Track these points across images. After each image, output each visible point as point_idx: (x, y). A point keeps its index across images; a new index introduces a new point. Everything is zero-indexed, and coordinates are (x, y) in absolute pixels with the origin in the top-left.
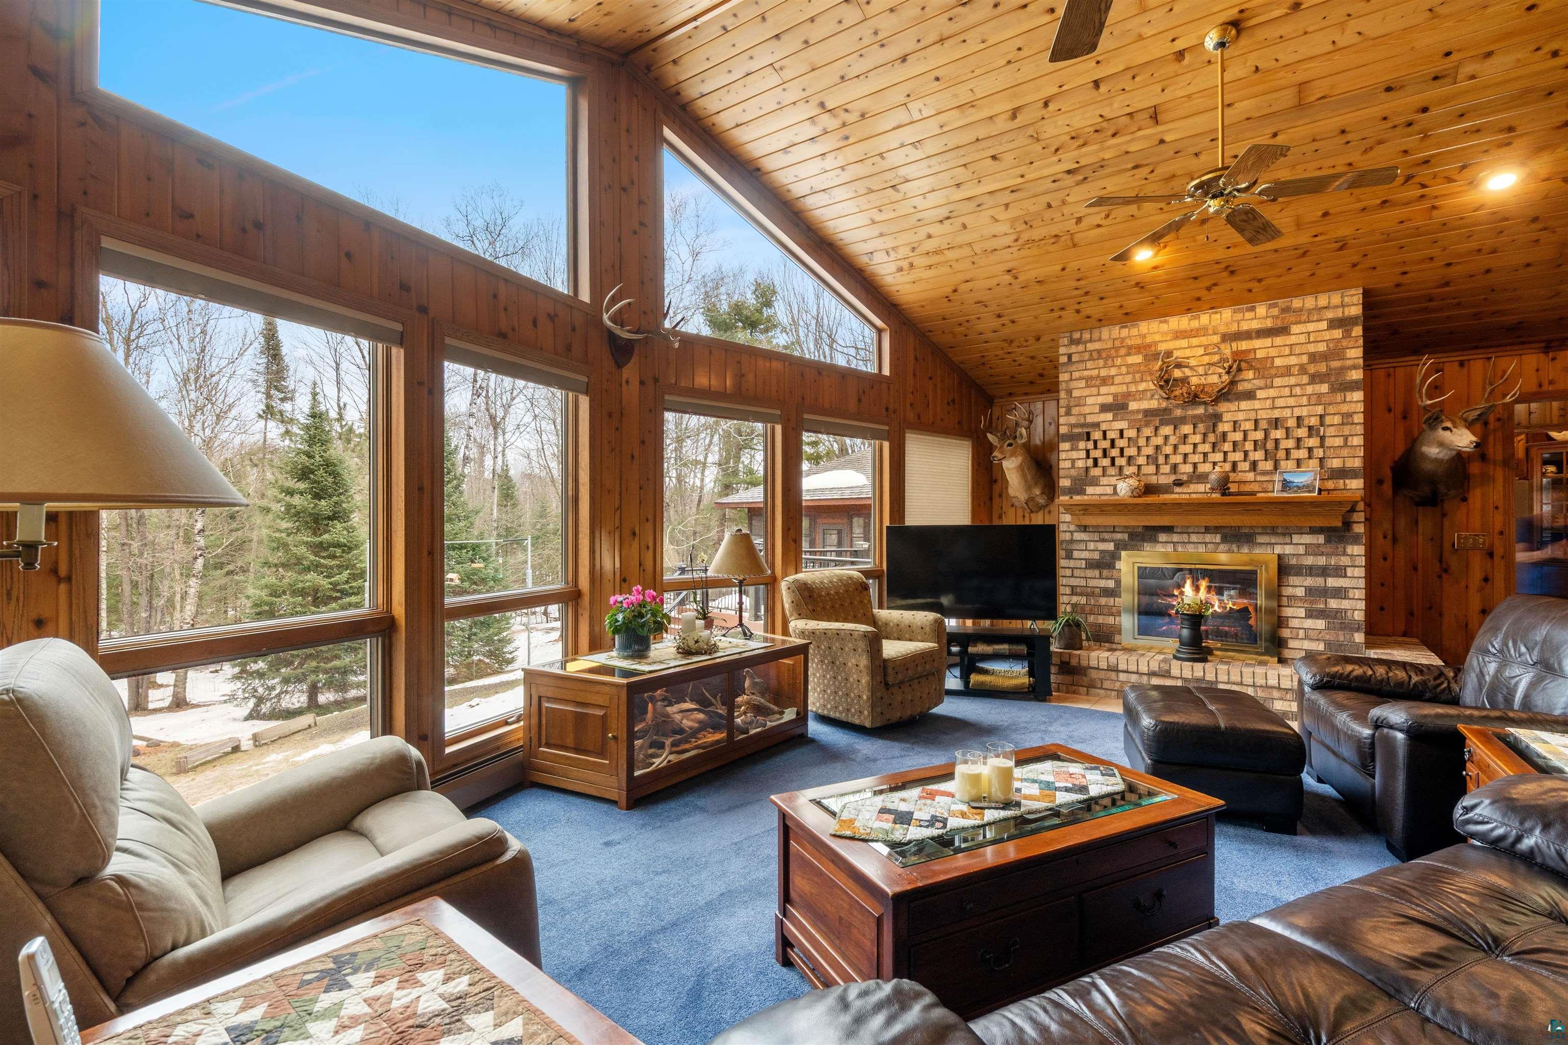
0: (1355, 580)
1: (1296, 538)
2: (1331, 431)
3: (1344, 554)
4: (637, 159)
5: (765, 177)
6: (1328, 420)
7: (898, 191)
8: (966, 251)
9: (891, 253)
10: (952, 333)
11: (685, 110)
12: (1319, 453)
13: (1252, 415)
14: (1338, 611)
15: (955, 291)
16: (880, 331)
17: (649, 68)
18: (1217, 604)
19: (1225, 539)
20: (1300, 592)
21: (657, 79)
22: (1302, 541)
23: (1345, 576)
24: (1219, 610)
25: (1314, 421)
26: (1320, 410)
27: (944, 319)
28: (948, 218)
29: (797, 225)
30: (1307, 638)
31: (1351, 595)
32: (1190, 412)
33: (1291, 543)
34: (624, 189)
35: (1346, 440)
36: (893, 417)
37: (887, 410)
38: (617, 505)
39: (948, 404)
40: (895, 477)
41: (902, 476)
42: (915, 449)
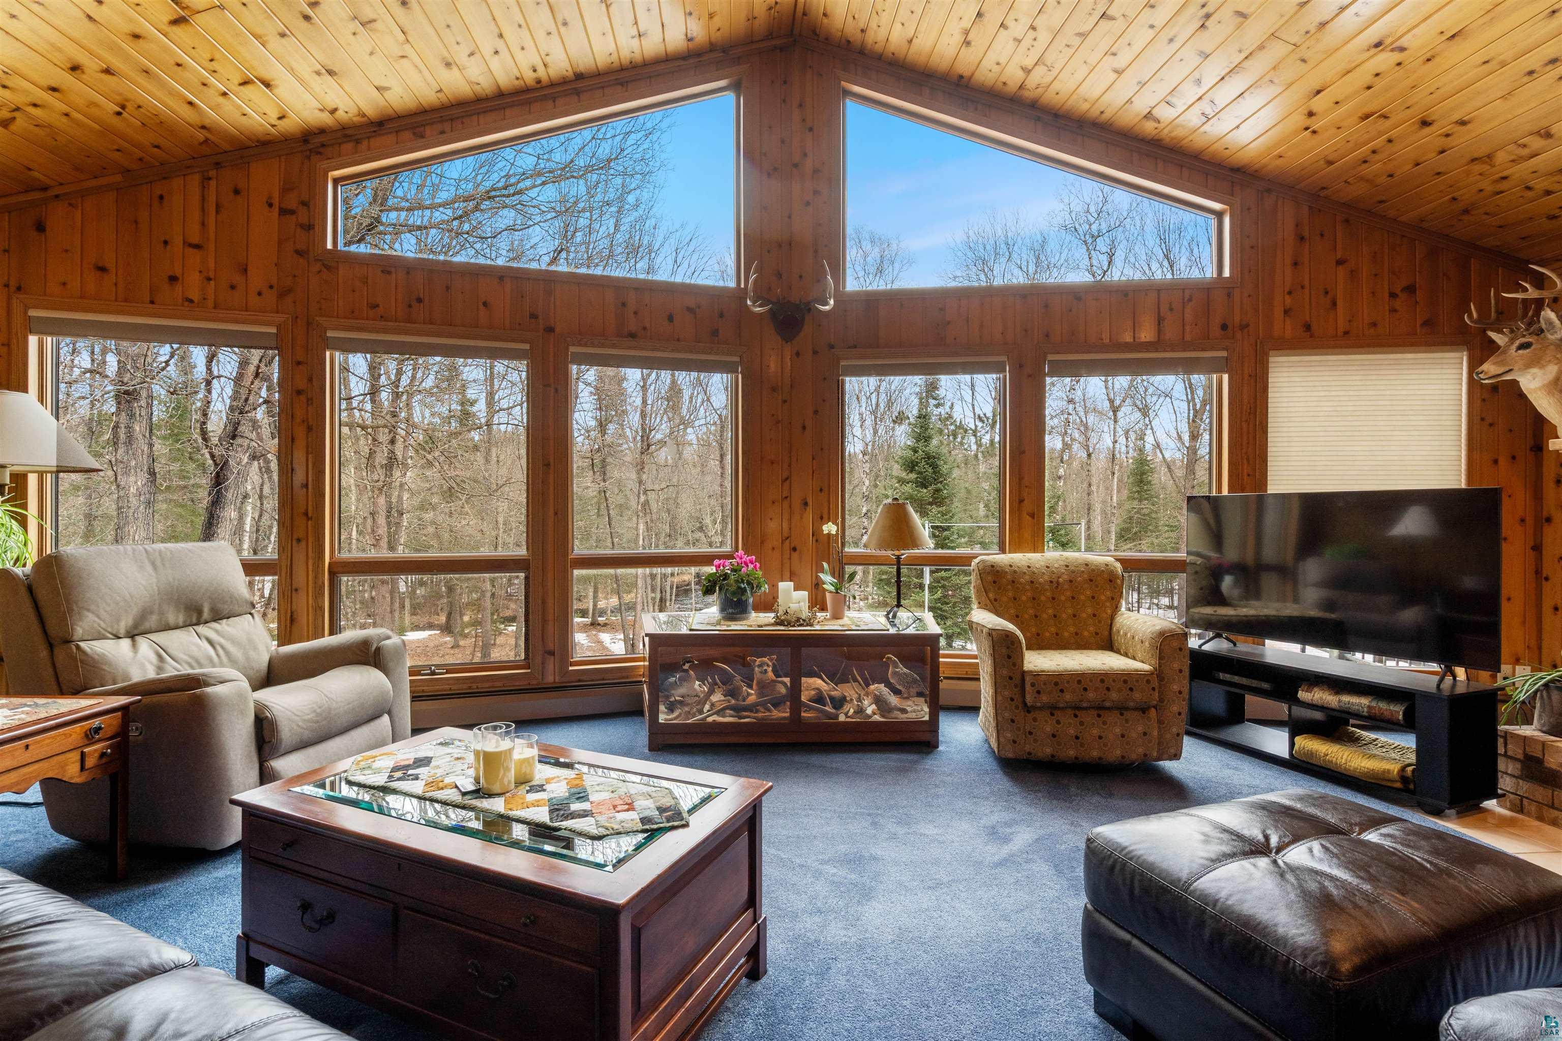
4: (811, 129)
5: (973, 80)
7: (1112, 18)
8: (1277, 50)
9: (1173, 100)
10: (1362, 179)
11: (864, 54)
15: (1311, 114)
16: (1219, 215)
17: (814, 32)
21: (827, 39)
27: (1330, 163)
28: (1208, 16)
29: (1039, 119)
34: (796, 165)
36: (1239, 335)
37: (1224, 327)
38: (785, 476)
39: (1393, 295)
40: (1245, 425)
41: (1261, 423)
42: (1293, 379)
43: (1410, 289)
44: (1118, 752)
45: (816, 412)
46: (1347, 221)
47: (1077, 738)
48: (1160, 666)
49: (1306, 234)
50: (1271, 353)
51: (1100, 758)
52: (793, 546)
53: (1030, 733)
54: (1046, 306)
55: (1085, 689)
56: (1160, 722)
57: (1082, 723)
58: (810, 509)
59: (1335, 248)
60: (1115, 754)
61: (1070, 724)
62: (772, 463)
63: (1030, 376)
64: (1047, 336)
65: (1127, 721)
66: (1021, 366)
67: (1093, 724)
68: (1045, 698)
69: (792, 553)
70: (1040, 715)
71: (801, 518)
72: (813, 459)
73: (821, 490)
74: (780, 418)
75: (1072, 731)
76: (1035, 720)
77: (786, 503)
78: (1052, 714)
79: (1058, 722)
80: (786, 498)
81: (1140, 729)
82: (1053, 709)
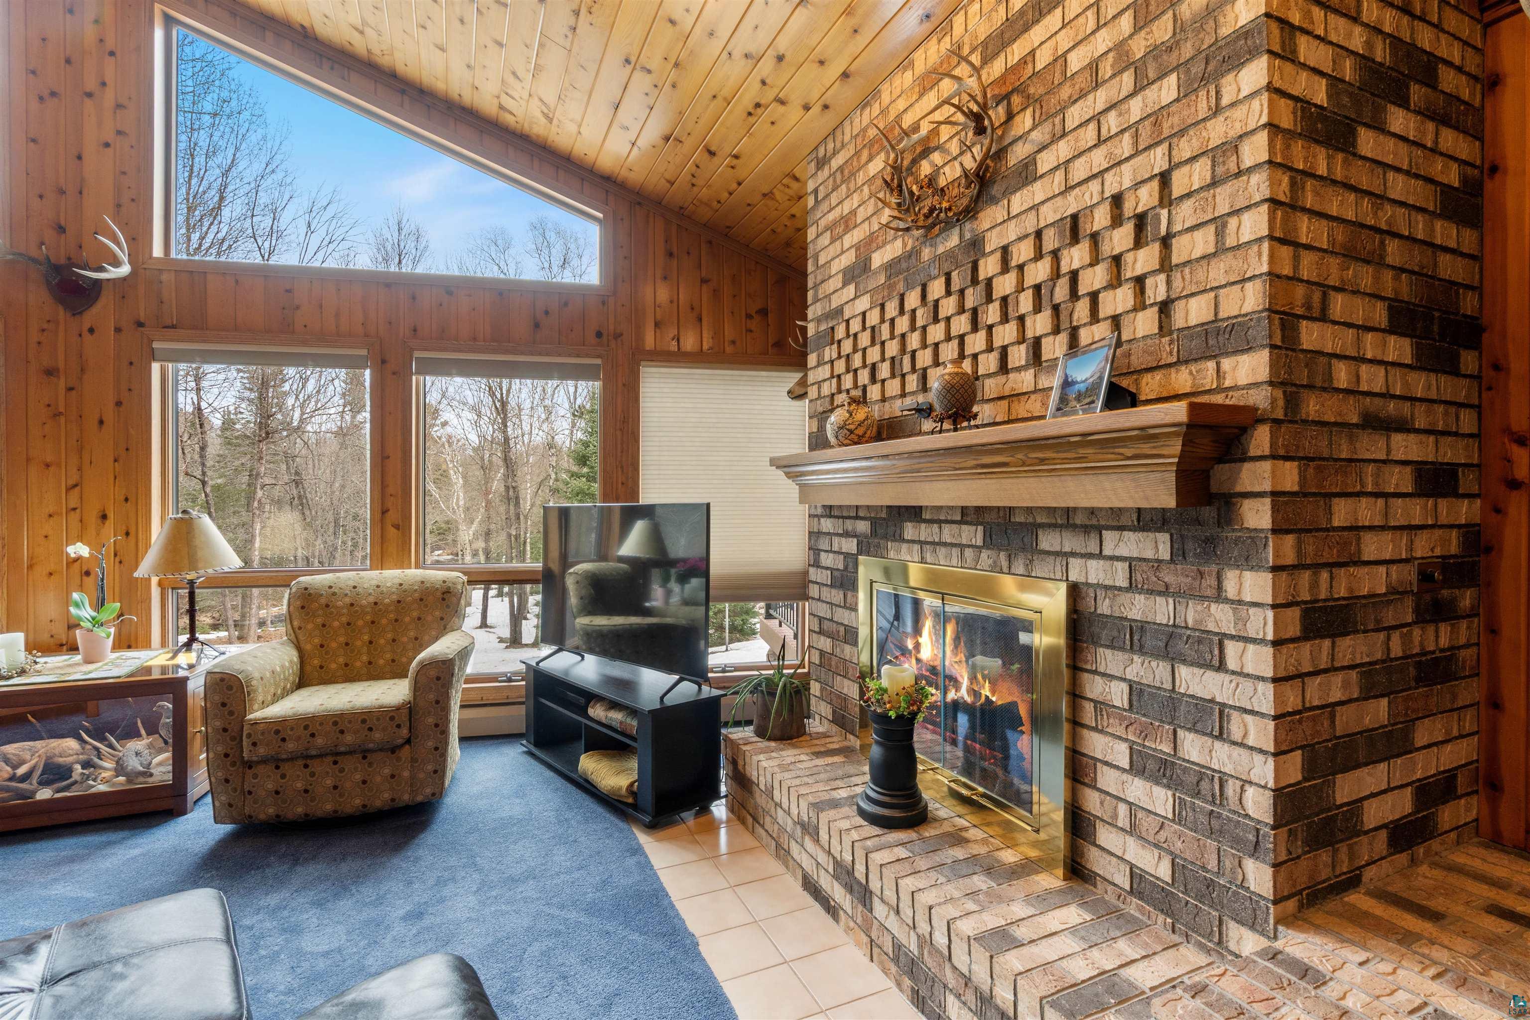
0: (1247, 684)
1: (1112, 543)
2: (1185, 214)
3: (1219, 596)
6: (1180, 183)
12: (1157, 289)
13: (1030, 224)
14: (1203, 773)
18: (965, 683)
19: (989, 542)
20: (1118, 695)
22: (1123, 551)
23: (1221, 667)
24: (969, 699)
25: (1147, 197)
26: (1158, 160)
30: (1133, 830)
31: (1235, 730)
32: (941, 250)
33: (1100, 556)
34: (89, 95)
35: (1220, 234)
36: (613, 344)
37: (599, 335)
38: (71, 482)
39: (749, 316)
40: (619, 433)
41: (633, 433)
42: (665, 390)
43: (763, 312)
44: (358, 802)
45: (119, 404)
46: (710, 242)
47: (306, 791)
48: (415, 699)
49: (675, 250)
50: (642, 363)
51: (335, 812)
52: (85, 569)
53: (250, 793)
54: (414, 298)
55: (284, 740)
56: (413, 760)
57: (312, 775)
58: (110, 523)
59: (700, 266)
60: (354, 803)
61: (298, 776)
62: (48, 466)
63: (394, 373)
64: (415, 330)
65: (370, 765)
66: (384, 362)
67: (328, 773)
68: (262, 751)
69: (85, 578)
70: (261, 769)
71: (98, 534)
72: (115, 461)
73: (126, 500)
74: (62, 409)
75: (299, 785)
76: (255, 776)
77: (74, 517)
78: (277, 767)
79: (283, 776)
80: (74, 509)
81: (387, 771)
82: (277, 762)
